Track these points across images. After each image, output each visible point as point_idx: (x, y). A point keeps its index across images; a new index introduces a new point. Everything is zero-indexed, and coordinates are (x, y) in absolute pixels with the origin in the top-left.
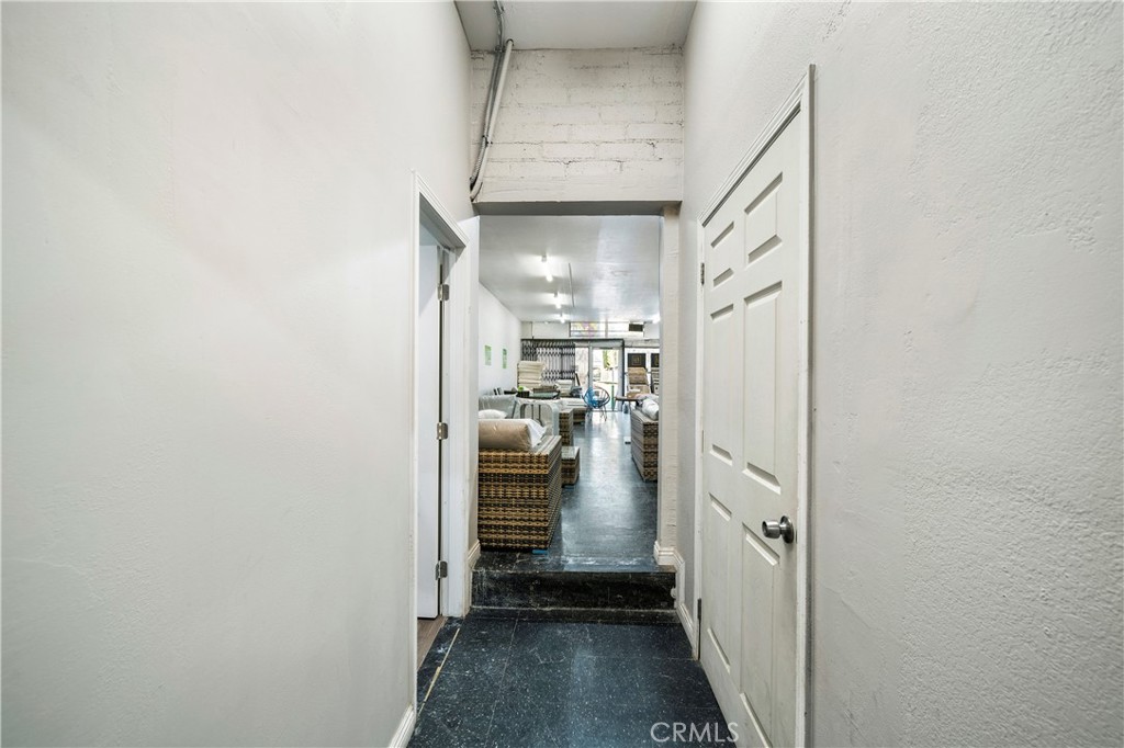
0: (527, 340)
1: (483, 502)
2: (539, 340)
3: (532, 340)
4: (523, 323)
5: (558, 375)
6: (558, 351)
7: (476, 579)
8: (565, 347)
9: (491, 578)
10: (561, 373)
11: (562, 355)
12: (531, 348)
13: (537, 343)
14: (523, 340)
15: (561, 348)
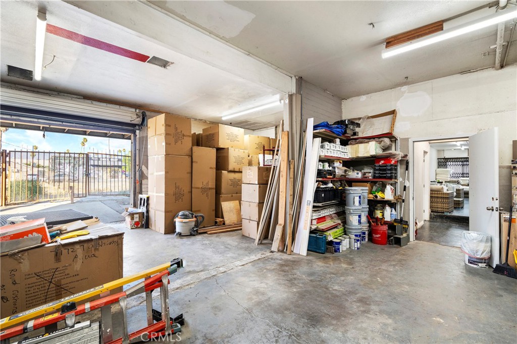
0: (441, 159)
1: (431, 202)
2: (448, 159)
3: (444, 159)
4: (439, 151)
5: (460, 175)
6: (460, 163)
7: (430, 215)
8: (465, 161)
9: (434, 215)
10: (463, 174)
11: (463, 165)
12: (443, 163)
13: (447, 160)
14: (438, 159)
15: (462, 162)
